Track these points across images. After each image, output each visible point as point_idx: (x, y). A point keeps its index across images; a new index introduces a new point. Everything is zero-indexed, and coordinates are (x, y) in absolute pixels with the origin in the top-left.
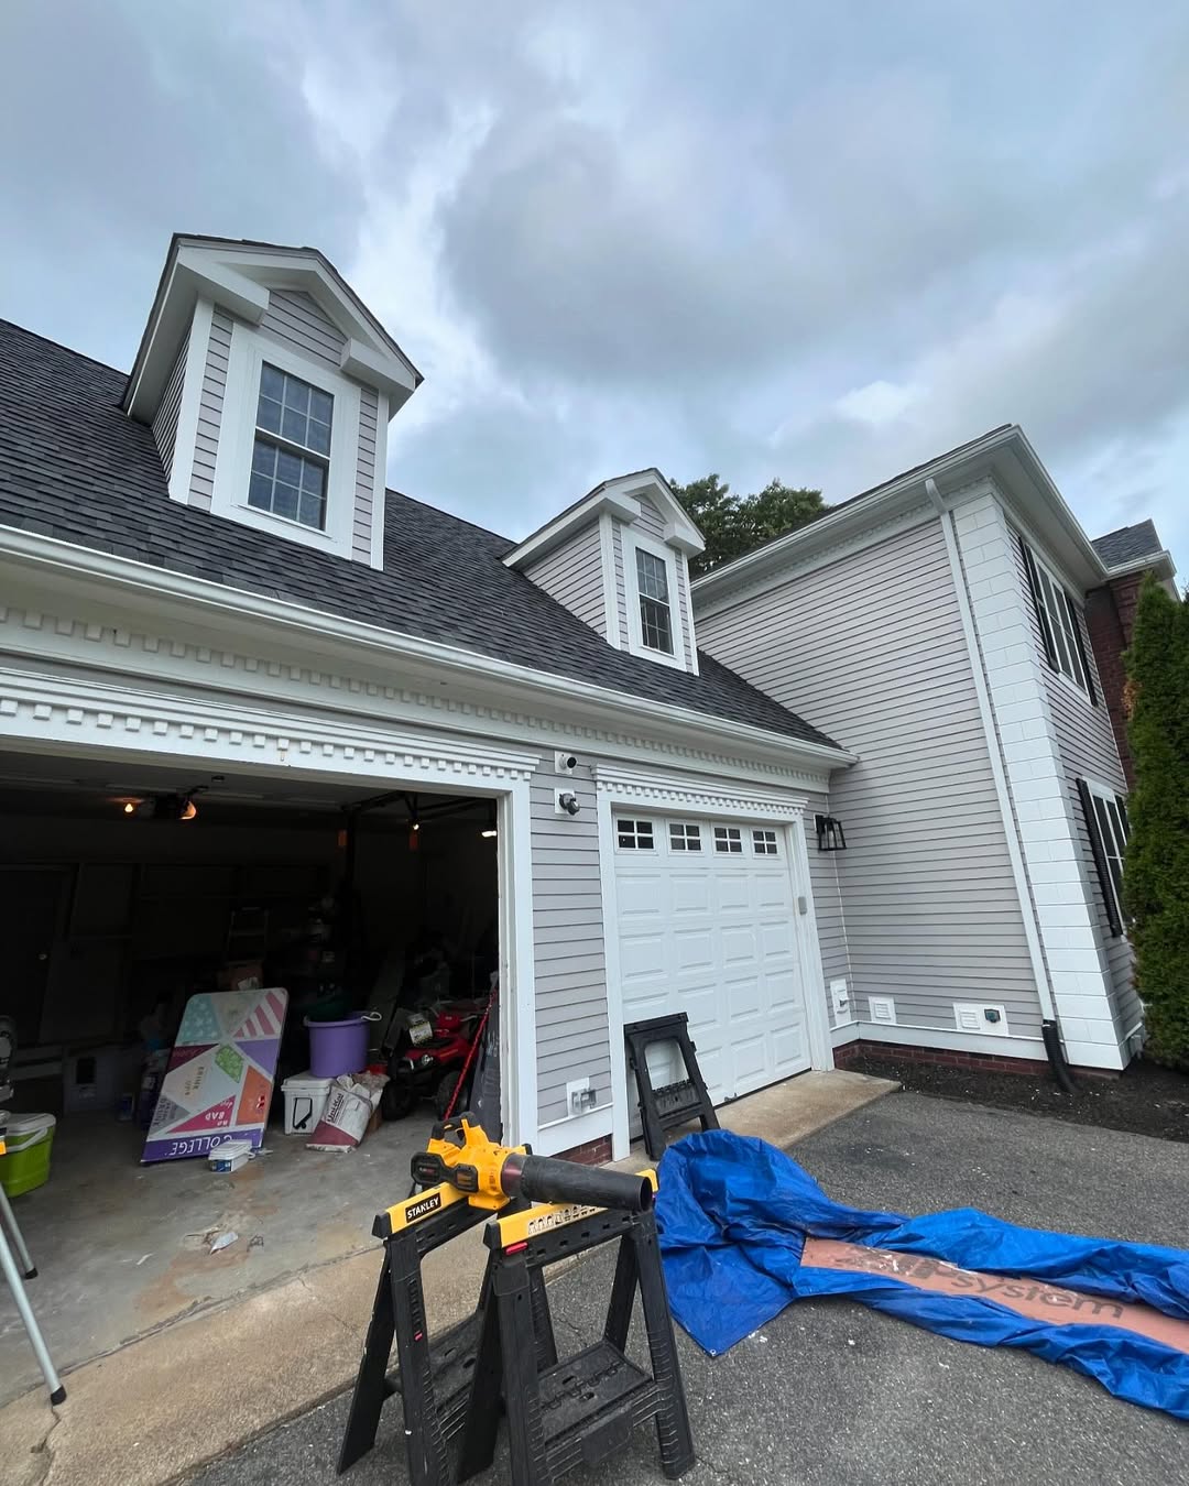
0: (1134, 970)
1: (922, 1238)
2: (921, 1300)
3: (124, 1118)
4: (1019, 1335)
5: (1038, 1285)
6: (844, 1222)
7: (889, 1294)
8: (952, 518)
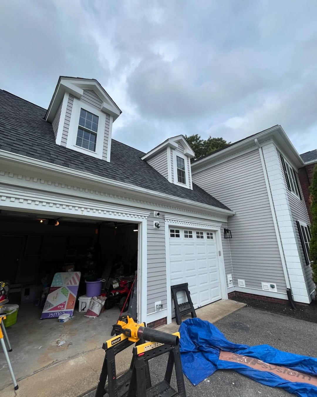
0: (313, 275)
1: (253, 353)
2: (253, 372)
3: (36, 305)
4: (281, 384)
5: (286, 369)
6: (231, 347)
7: (245, 369)
8: (262, 149)
